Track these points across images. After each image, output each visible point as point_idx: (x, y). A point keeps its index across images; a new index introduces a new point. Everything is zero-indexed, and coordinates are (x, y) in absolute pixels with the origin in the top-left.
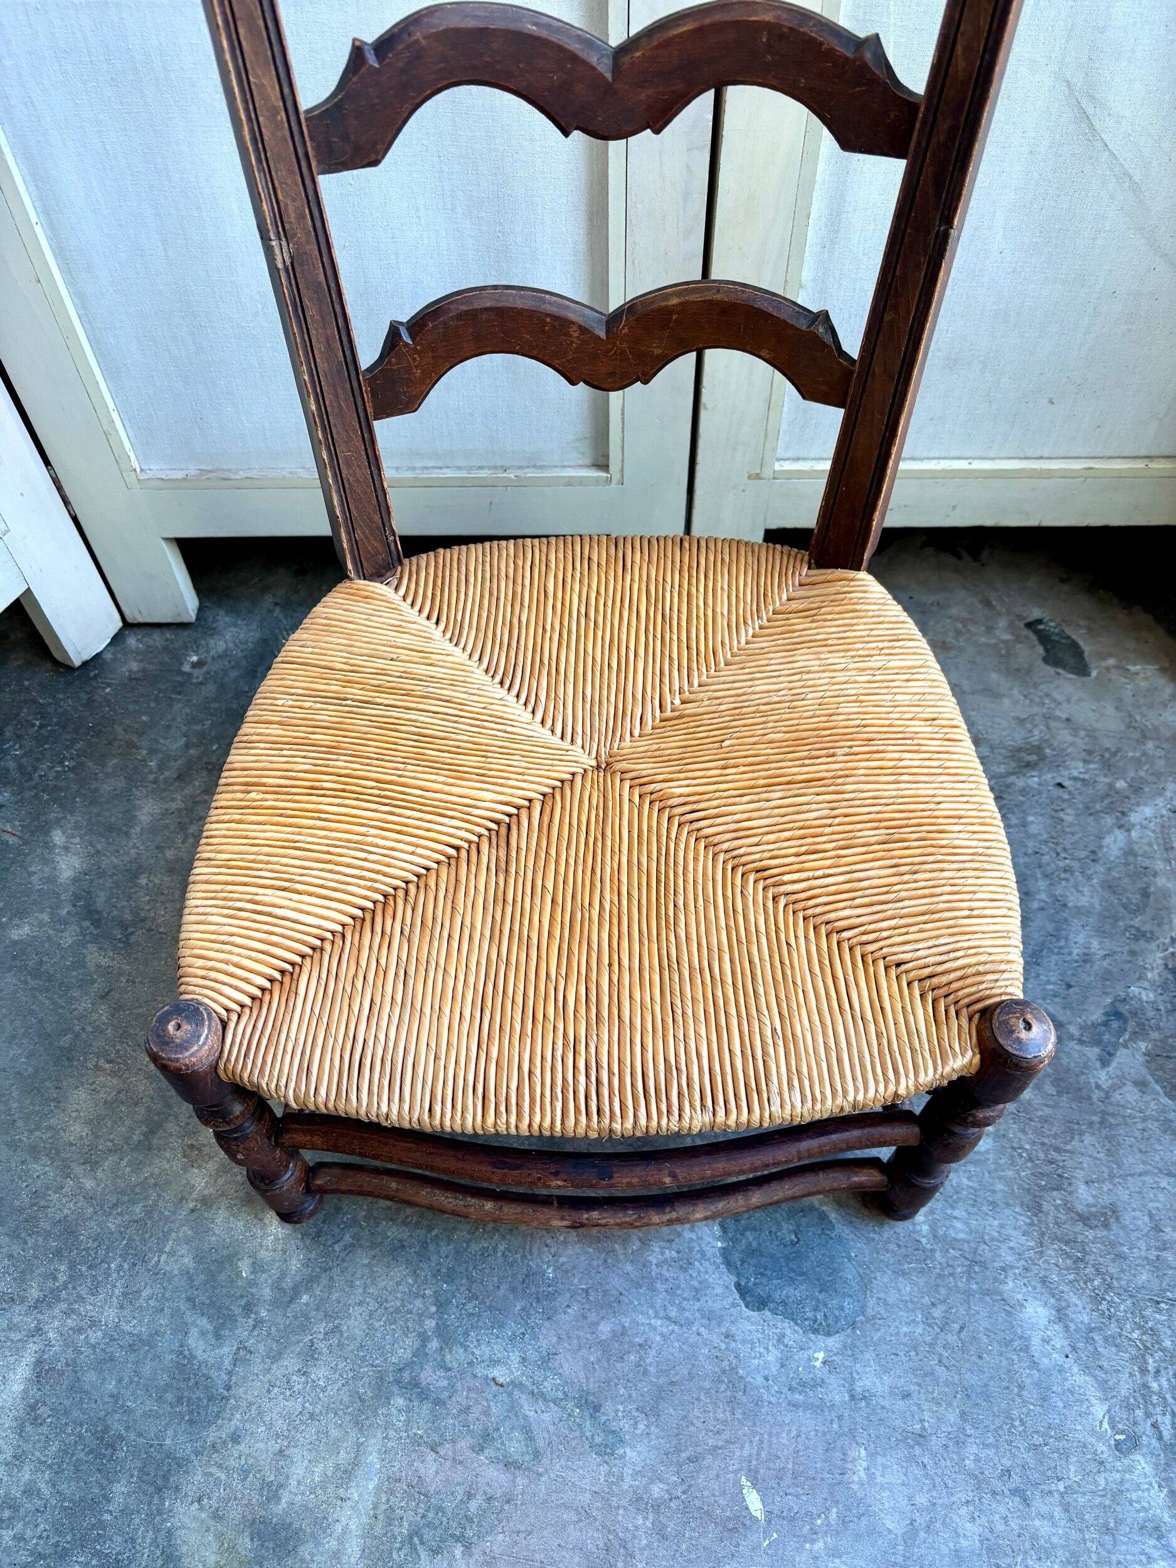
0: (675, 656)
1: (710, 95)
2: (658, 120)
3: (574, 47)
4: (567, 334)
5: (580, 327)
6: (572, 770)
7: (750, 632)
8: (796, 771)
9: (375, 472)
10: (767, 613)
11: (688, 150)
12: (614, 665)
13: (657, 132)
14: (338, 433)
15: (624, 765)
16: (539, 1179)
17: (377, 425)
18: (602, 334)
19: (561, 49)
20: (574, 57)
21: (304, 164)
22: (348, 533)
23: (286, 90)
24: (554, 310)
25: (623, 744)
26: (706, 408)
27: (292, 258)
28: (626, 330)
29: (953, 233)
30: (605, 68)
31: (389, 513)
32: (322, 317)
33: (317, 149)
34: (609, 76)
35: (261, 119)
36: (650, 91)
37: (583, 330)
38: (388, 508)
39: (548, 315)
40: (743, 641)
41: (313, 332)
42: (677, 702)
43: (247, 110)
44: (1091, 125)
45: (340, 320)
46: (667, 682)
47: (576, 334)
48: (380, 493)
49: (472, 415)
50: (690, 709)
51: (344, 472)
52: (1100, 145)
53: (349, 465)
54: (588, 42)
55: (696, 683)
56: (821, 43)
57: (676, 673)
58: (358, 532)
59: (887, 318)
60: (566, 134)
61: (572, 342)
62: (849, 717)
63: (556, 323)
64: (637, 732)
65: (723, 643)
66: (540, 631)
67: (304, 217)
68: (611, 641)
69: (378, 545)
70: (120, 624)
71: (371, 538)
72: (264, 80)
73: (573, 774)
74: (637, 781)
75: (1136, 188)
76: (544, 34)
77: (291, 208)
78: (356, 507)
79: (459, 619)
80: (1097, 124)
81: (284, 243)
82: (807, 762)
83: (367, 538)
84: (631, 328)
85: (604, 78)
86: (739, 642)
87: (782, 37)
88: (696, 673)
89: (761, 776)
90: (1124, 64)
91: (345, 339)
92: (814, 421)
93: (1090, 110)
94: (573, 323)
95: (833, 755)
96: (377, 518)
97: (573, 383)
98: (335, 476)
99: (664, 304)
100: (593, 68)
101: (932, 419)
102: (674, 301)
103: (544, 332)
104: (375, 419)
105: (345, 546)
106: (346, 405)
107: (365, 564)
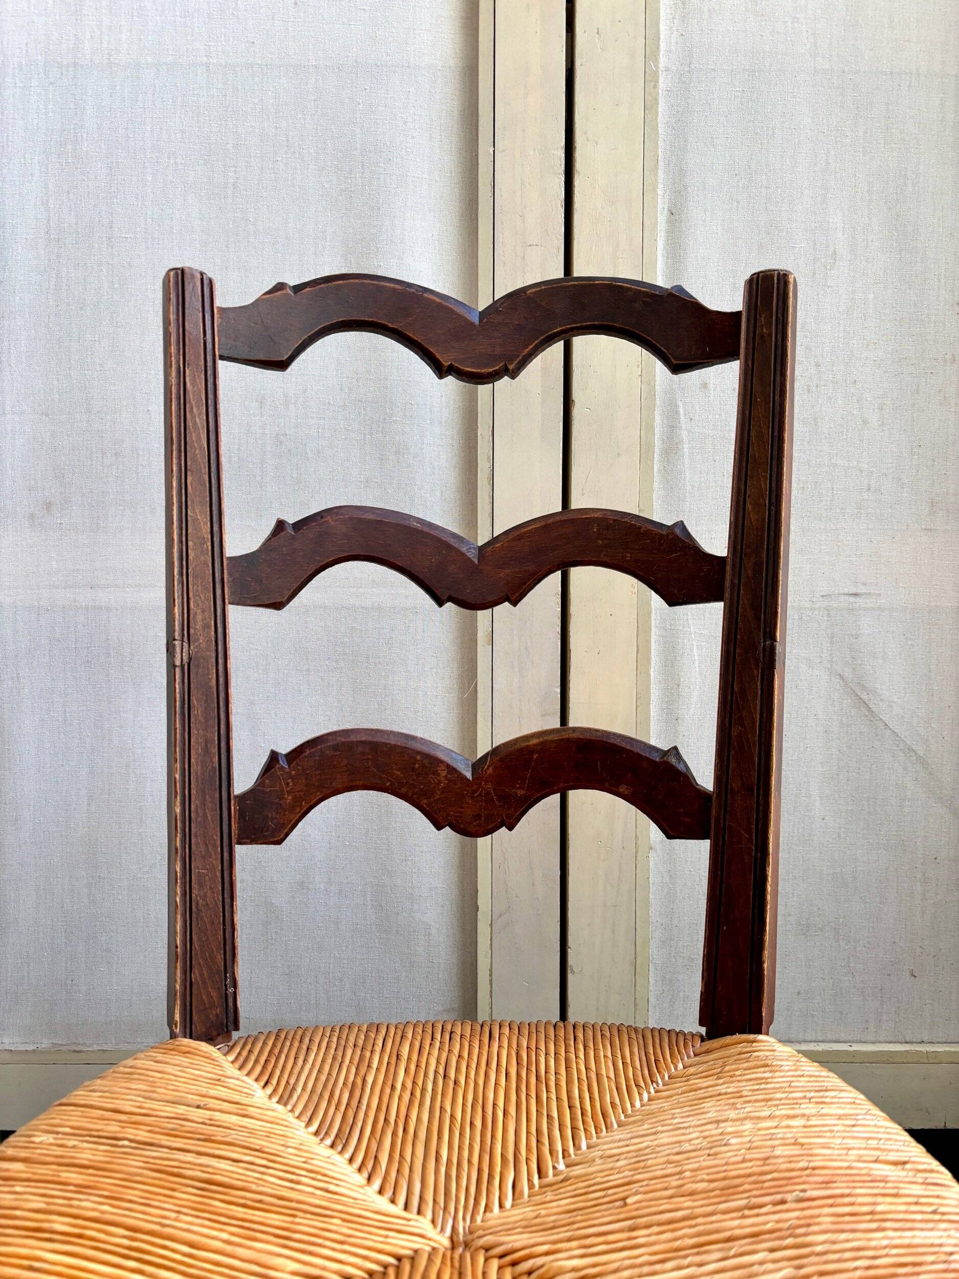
0: (555, 1114)
1: (557, 576)
2: (514, 594)
3: (452, 541)
4: (435, 773)
5: (448, 766)
6: (416, 1246)
7: (645, 1096)
8: (733, 1225)
9: (227, 901)
10: (663, 1078)
11: (542, 716)
12: (478, 1123)
13: (515, 604)
14: (197, 844)
15: (489, 1239)
17: (240, 850)
18: (469, 775)
19: (439, 540)
20: (449, 547)
21: (218, 586)
22: (184, 972)
23: (216, 528)
24: (425, 749)
25: (488, 1215)
26: (573, 972)
27: (190, 659)
28: (490, 771)
29: (778, 649)
30: (473, 555)
31: (234, 955)
32: (207, 721)
33: (233, 581)
34: (476, 561)
35: (190, 543)
36: (508, 571)
37: (452, 770)
38: (234, 948)
39: (418, 753)
40: (638, 1104)
41: (194, 731)
42: (561, 1166)
43: (180, 535)
44: (868, 708)
45: (223, 727)
46: (546, 1142)
47: (444, 774)
48: (228, 929)
49: (341, 980)
50: (577, 1171)
51: (195, 892)
52: (879, 724)
53: (201, 886)
55: (584, 1146)
56: (640, 528)
57: (557, 1133)
58: (196, 971)
60: (440, 603)
61: (440, 781)
62: (790, 1159)
63: (426, 762)
64: (508, 1203)
65: (613, 1104)
66: (388, 1090)
67: (209, 627)
68: (475, 1099)
69: (214, 994)
71: (209, 983)
72: (199, 515)
73: (416, 1251)
74: (508, 1259)
75: (922, 761)
76: (426, 529)
77: (199, 617)
78: (200, 939)
79: (292, 1081)
80: (871, 706)
81: (186, 645)
82: (747, 1212)
83: (204, 983)
84: (495, 768)
85: (473, 562)
86: (632, 1105)
87: (608, 527)
88: (582, 1134)
89: (686, 1235)
90: (881, 661)
91: (223, 744)
92: (682, 994)
93: (864, 696)
94: (441, 762)
95: (783, 1202)
96: (220, 957)
97: (439, 827)
98: (184, 894)
99: (525, 744)
100: (464, 554)
101: (799, 993)
102: (535, 741)
103: (413, 769)
104: (239, 843)
106: (212, 816)
107: (195, 1018)
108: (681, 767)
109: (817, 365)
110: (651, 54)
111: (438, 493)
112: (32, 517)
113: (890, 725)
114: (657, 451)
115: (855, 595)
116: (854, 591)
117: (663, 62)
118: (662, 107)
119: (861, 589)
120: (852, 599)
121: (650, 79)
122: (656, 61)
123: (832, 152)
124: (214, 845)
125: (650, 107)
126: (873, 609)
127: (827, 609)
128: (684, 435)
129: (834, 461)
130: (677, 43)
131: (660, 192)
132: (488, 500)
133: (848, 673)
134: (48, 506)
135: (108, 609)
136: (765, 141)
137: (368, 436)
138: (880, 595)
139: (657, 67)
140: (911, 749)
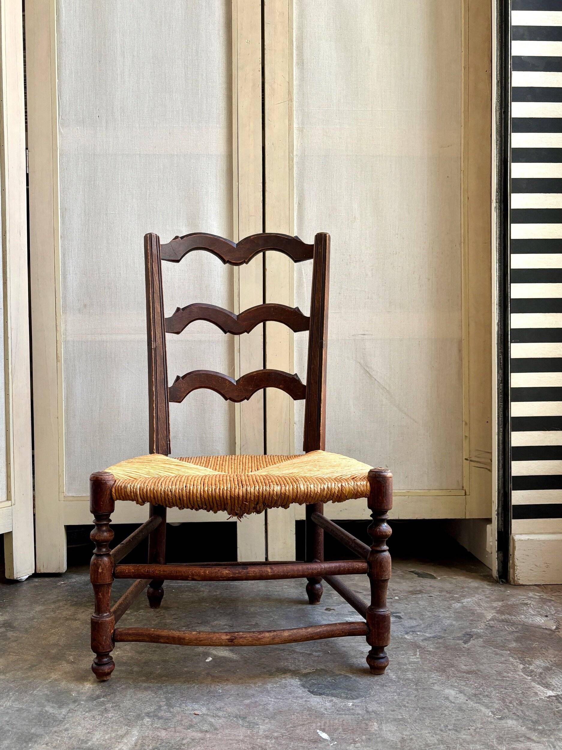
1: (262, 324)
2: (248, 330)
3: (229, 314)
4: (225, 383)
13: (248, 333)
14: (159, 400)
16: (219, 570)
17: (170, 403)
18: (235, 384)
19: (224, 313)
20: (228, 315)
21: (163, 326)
22: (156, 435)
23: (162, 309)
24: (222, 376)
27: (156, 347)
28: (242, 382)
29: (324, 342)
30: (235, 318)
31: (169, 432)
33: (166, 327)
34: (237, 320)
35: (155, 314)
36: (247, 322)
37: (230, 382)
38: (169, 430)
39: (220, 377)
41: (157, 367)
43: (153, 311)
44: (369, 374)
45: (165, 367)
47: (228, 383)
48: (168, 425)
51: (159, 413)
52: (373, 379)
53: (160, 412)
54: (232, 313)
58: (159, 437)
59: (312, 367)
60: (226, 333)
61: (227, 385)
63: (223, 379)
67: (160, 339)
69: (164, 443)
70: (34, 572)
71: (163, 440)
72: (157, 306)
75: (388, 392)
76: (221, 310)
77: (158, 335)
78: (160, 426)
80: (371, 373)
81: (155, 343)
83: (161, 439)
84: (243, 382)
85: (235, 320)
87: (276, 309)
90: (373, 357)
91: (165, 372)
93: (368, 370)
94: (227, 379)
96: (165, 433)
97: (226, 400)
99: (252, 374)
100: (232, 318)
102: (255, 373)
103: (219, 382)
104: (170, 401)
105: (155, 439)
106: (163, 392)
107: (159, 449)
108: (297, 379)
109: (350, 256)
110: (291, 151)
111: (220, 301)
112: (79, 310)
113: (377, 379)
114: (295, 285)
115: (364, 335)
116: (364, 333)
117: (295, 153)
118: (295, 168)
119: (366, 333)
120: (363, 336)
121: (291, 160)
122: (293, 153)
123: (353, 183)
124: (163, 400)
125: (291, 169)
126: (370, 339)
127: (354, 340)
128: (304, 280)
129: (356, 288)
130: (300, 146)
131: (295, 197)
132: (237, 303)
133: (362, 362)
134: (85, 306)
135: (107, 342)
136: (330, 179)
137: (196, 282)
138: (372, 334)
139: (293, 155)
140: (384, 388)
